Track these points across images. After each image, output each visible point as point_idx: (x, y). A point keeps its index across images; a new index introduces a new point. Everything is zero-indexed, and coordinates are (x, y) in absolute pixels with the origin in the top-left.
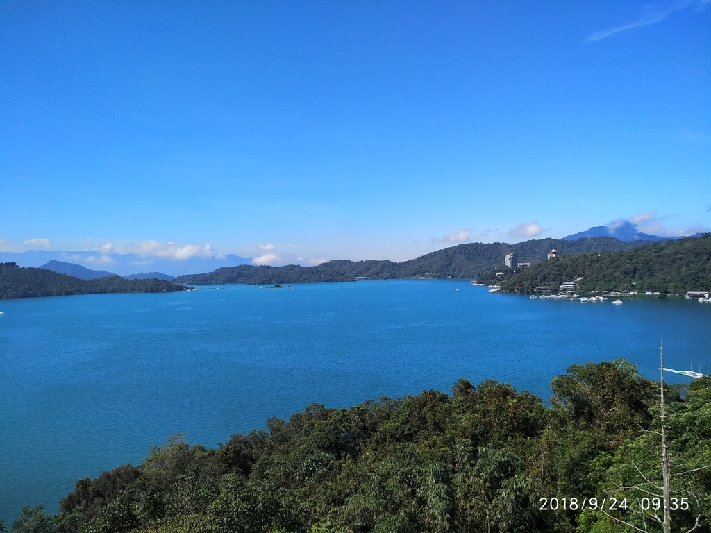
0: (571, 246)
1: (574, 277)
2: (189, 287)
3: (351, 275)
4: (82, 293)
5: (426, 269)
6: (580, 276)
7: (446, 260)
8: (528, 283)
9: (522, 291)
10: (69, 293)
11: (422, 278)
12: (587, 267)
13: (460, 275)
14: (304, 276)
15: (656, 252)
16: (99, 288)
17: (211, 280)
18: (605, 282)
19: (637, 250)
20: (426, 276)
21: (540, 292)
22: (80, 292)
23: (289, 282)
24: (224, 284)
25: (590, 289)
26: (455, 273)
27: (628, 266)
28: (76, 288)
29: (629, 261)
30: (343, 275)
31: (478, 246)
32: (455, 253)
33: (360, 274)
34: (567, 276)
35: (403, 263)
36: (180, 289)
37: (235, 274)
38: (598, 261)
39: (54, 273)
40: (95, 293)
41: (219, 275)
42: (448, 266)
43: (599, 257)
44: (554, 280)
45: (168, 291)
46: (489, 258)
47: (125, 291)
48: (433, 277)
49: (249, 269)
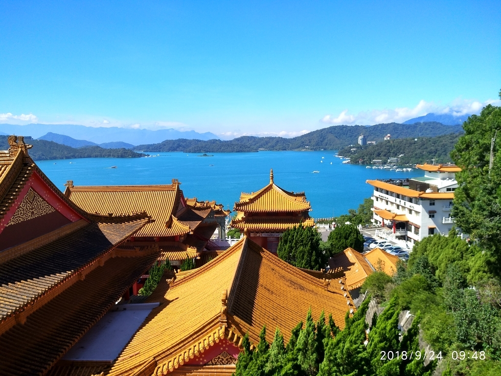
0: (409, 128)
1: (398, 154)
2: (146, 153)
3: (255, 147)
4: (75, 158)
5: (306, 143)
6: (401, 153)
7: (321, 137)
8: (368, 157)
9: (363, 163)
10: (68, 158)
11: (304, 150)
12: (406, 148)
13: (330, 148)
14: (223, 148)
15: (451, 139)
16: (86, 154)
17: (160, 148)
18: (416, 158)
19: (440, 137)
20: (307, 148)
21: (374, 163)
22: (74, 157)
23: (213, 152)
24: (168, 151)
25: (406, 162)
26: (327, 147)
27: (432, 148)
28: (72, 154)
29: (433, 144)
30: (249, 147)
31: (343, 128)
32: (327, 132)
33: (261, 146)
34: (393, 153)
35: (291, 139)
36: (140, 156)
37: (176, 145)
38: (414, 143)
39: (57, 144)
40: (84, 157)
41: (165, 145)
42: (322, 142)
43: (416, 141)
44: (385, 156)
45: (132, 157)
46: (351, 136)
47: (104, 157)
48: (311, 149)
49: (185, 142)
